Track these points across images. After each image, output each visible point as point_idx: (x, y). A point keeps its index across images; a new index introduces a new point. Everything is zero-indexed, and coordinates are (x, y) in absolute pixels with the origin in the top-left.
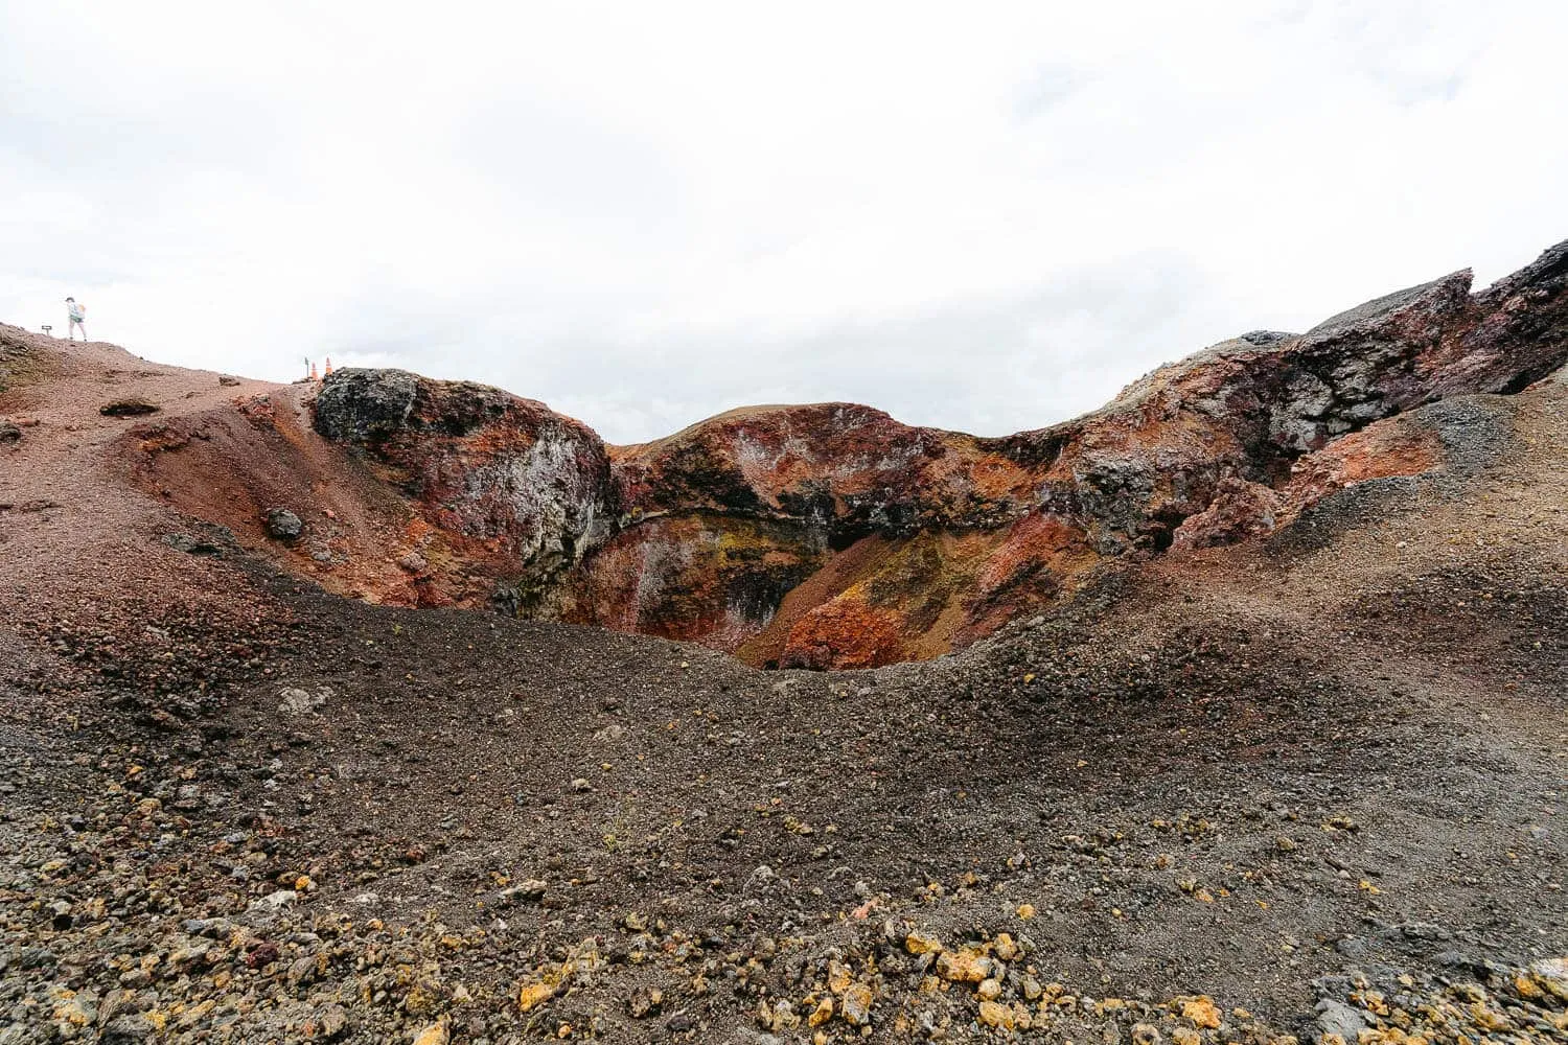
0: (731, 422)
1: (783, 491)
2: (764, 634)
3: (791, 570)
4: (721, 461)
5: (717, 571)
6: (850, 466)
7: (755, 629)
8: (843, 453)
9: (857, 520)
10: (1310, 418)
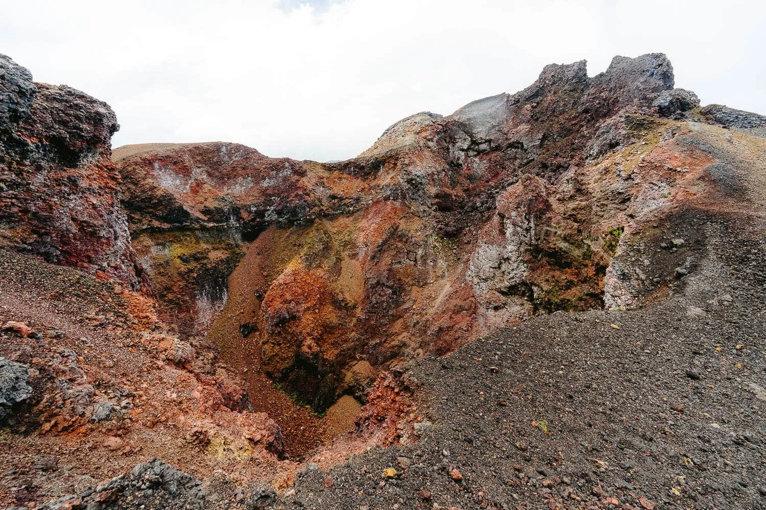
0: (148, 156)
1: (205, 207)
2: (227, 309)
3: (227, 261)
4: (153, 188)
5: (180, 274)
6: (241, 185)
7: (219, 307)
8: (235, 176)
9: (258, 220)
10: (463, 150)
